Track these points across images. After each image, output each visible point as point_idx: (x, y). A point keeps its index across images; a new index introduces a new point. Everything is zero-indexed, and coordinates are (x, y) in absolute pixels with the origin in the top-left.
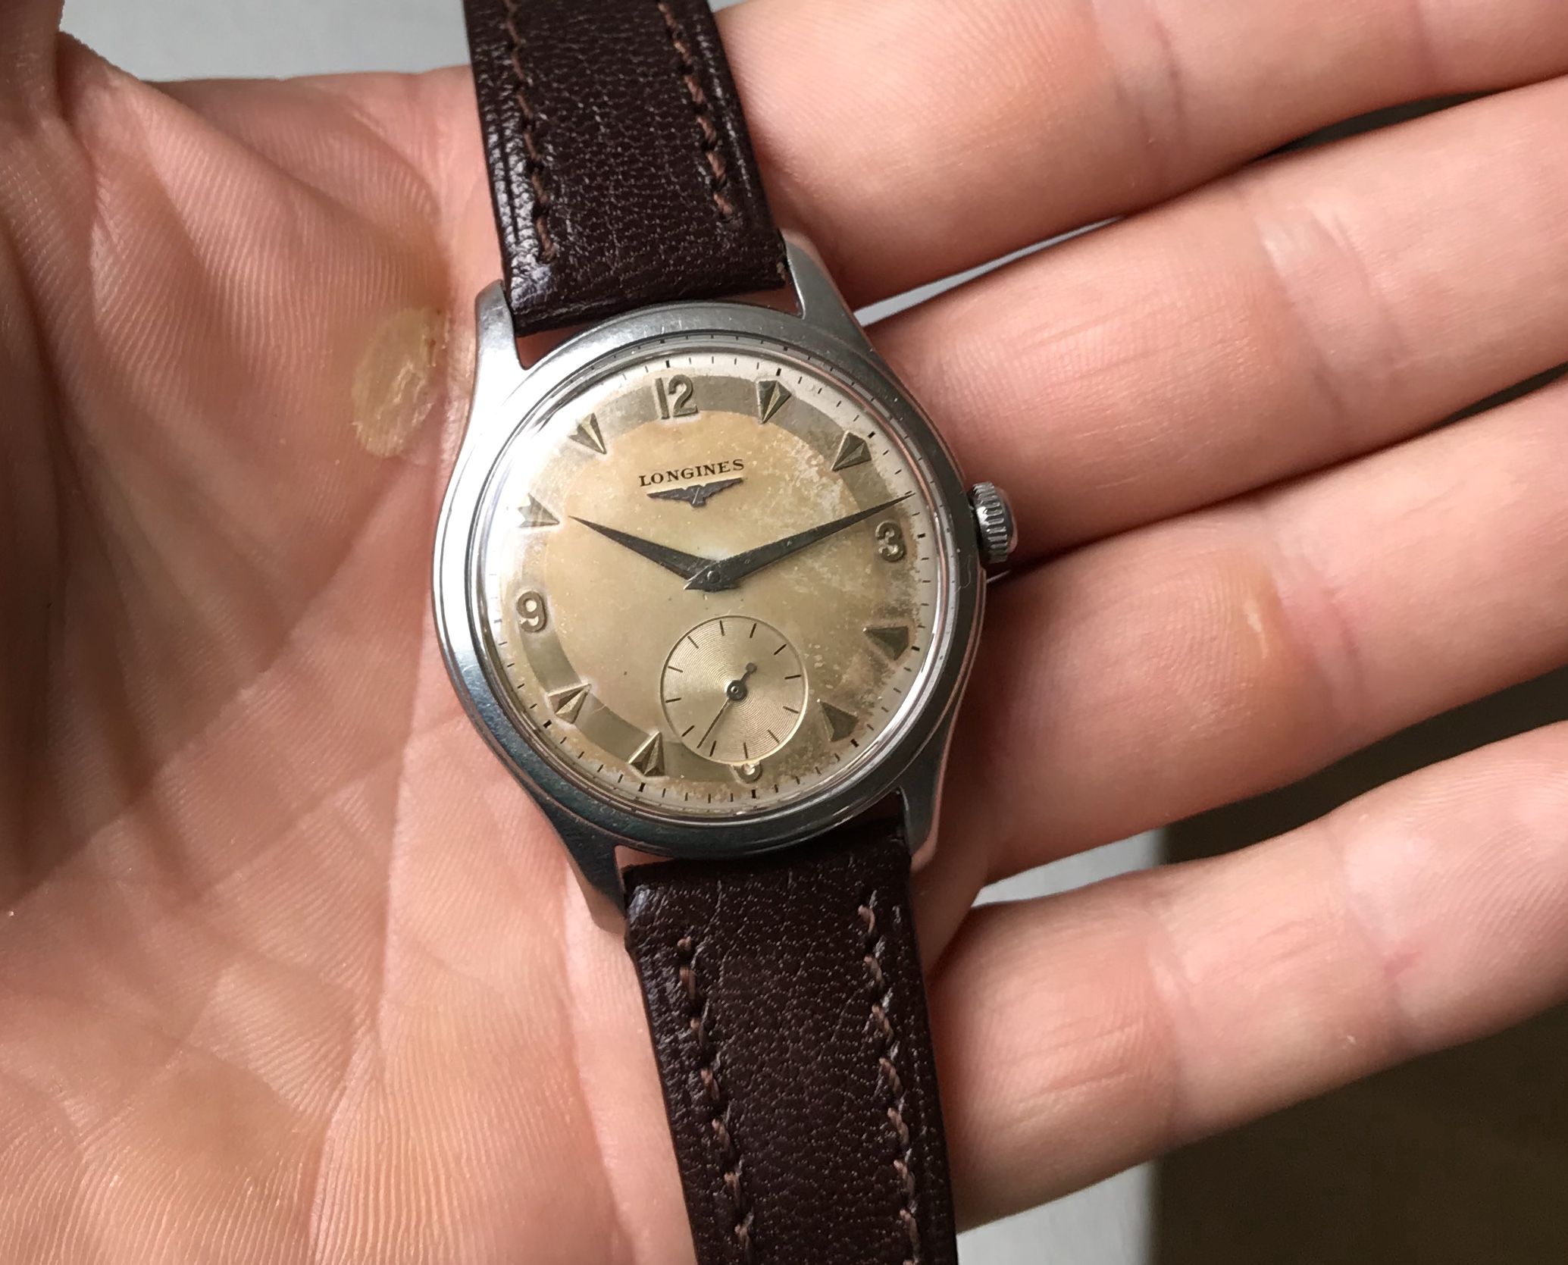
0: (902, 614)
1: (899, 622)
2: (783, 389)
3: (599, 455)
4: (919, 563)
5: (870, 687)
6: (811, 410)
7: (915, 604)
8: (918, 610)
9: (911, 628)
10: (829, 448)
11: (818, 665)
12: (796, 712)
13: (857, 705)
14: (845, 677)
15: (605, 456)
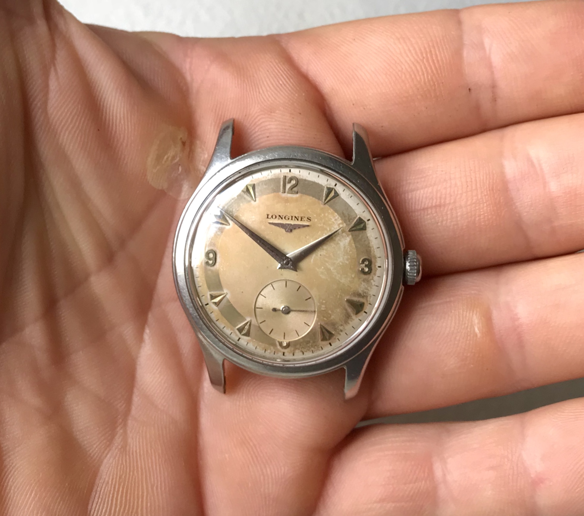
0: (363, 297)
1: (362, 300)
2: (336, 192)
3: (253, 202)
4: (376, 278)
5: (342, 324)
6: (346, 204)
7: (370, 294)
8: (370, 297)
9: (366, 304)
10: (349, 221)
11: (323, 309)
12: (309, 326)
13: (335, 329)
14: (333, 317)
15: (255, 203)
